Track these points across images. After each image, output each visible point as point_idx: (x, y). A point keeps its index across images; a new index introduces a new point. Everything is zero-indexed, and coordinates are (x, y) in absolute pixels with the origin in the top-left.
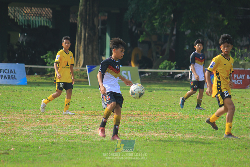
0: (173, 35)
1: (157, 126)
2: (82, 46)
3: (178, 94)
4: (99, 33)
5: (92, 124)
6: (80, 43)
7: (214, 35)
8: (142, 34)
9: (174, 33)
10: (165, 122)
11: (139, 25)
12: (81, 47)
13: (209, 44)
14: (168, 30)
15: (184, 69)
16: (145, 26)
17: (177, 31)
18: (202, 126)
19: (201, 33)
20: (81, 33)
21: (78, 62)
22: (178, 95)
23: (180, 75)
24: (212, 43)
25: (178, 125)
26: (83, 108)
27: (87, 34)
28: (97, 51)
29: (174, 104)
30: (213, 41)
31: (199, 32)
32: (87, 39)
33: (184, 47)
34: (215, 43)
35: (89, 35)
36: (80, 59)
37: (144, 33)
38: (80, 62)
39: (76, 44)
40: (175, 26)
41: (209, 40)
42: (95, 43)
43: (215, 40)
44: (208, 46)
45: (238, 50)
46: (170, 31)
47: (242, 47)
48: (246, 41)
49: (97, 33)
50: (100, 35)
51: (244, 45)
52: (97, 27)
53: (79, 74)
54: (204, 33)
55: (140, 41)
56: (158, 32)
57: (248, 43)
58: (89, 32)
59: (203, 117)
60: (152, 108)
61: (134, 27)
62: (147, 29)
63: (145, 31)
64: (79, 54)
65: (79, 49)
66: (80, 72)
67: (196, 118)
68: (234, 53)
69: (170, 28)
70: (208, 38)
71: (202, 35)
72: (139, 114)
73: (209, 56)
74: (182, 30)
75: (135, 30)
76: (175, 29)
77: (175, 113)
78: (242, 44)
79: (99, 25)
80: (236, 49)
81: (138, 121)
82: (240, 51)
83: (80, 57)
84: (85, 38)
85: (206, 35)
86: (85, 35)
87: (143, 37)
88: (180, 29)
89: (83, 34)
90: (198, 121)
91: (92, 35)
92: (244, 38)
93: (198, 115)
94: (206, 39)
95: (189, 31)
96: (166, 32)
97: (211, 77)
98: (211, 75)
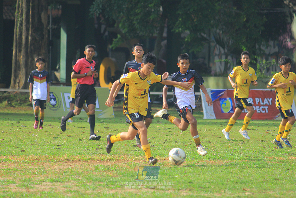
0: (163, 39)
2: (23, 56)
3: (170, 128)
4: (49, 36)
5: (36, 176)
6: (20, 51)
7: (225, 39)
8: (116, 37)
9: (165, 35)
11: (111, 23)
12: (21, 57)
13: (217, 52)
14: (155, 31)
16: (120, 25)
17: (169, 32)
18: (206, 177)
19: (205, 36)
20: (21, 35)
21: (17, 81)
22: (170, 130)
24: (222, 51)
25: (170, 175)
26: (23, 151)
27: (30, 38)
29: (164, 144)
30: (224, 48)
31: (203, 34)
32: (31, 45)
34: (226, 51)
35: (33, 39)
36: (20, 76)
37: (119, 36)
38: (20, 81)
39: (14, 53)
40: (166, 25)
41: (218, 46)
42: (43, 51)
43: (226, 46)
44: (216, 55)
45: (262, 61)
46: (158, 32)
47: (267, 57)
48: (274, 47)
49: (47, 36)
50: (51, 39)
51: (272, 53)
52: (45, 26)
53: (18, 99)
54: (209, 36)
55: (112, 48)
56: (140, 34)
57: (277, 49)
58: (34, 34)
59: (207, 164)
60: (130, 151)
61: (103, 27)
62: (124, 29)
63: (120, 33)
64: (18, 68)
65: (19, 60)
66: (20, 96)
67: (196, 164)
68: (256, 64)
69: (158, 28)
70: (215, 43)
71: (208, 38)
72: (109, 160)
73: (218, 70)
74: (177, 31)
75: (105, 32)
76: (166, 30)
77: (164, 158)
78: (267, 52)
79: (48, 24)
80: (259, 59)
81: (108, 171)
82: (264, 61)
83: (20, 72)
84: (28, 44)
85: (213, 39)
86: (27, 38)
87: (118, 41)
88: (174, 30)
89: (24, 37)
90: (200, 169)
91: (37, 38)
92: (271, 43)
93: (200, 160)
94: (213, 44)
95: (188, 32)
96: (152, 35)
97: (221, 101)
98: (220, 99)
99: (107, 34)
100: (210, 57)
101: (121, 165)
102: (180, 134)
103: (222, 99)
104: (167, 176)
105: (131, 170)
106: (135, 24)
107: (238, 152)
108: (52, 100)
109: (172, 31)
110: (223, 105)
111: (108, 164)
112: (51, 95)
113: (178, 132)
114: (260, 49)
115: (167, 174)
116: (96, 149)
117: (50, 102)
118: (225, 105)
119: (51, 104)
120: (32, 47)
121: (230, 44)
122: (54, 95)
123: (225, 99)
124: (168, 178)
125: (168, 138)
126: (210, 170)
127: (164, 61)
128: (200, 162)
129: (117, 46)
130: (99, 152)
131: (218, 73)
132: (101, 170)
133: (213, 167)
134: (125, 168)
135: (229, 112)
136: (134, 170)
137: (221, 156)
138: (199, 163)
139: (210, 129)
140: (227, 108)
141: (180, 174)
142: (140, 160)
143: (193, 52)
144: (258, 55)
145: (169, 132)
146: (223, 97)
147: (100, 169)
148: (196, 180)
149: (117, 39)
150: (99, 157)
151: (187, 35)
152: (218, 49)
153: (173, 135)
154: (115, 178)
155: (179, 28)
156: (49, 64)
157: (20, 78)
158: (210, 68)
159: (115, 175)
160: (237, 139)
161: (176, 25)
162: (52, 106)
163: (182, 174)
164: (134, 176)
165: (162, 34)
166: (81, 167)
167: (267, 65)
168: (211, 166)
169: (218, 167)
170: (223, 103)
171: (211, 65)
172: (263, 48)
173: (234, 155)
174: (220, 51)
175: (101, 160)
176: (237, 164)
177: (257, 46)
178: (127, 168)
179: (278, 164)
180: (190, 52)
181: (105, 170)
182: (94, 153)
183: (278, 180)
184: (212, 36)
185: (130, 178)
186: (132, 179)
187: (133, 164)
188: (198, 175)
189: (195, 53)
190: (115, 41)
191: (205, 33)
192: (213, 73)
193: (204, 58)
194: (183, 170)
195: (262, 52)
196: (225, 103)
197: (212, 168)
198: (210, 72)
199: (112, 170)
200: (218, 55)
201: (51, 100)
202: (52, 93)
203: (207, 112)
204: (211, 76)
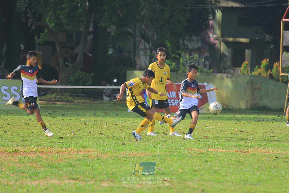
0: (89, 33)
1: (60, 168)
7: (150, 34)
8: (43, 32)
9: (91, 29)
13: (142, 47)
14: (81, 25)
17: (95, 26)
19: (130, 31)
24: (147, 46)
25: (92, 167)
30: (149, 43)
31: (128, 29)
33: (107, 50)
34: (151, 45)
37: (46, 30)
40: (92, 20)
41: (143, 41)
43: (151, 41)
44: (141, 49)
45: (185, 56)
46: (84, 26)
47: (190, 52)
48: (197, 43)
51: (195, 48)
54: (135, 31)
55: (40, 42)
56: (67, 28)
57: (199, 45)
59: (129, 156)
60: (54, 142)
61: (30, 20)
62: (51, 23)
63: (47, 27)
67: (119, 156)
68: (179, 59)
69: (84, 23)
70: (140, 38)
71: (133, 33)
72: (34, 152)
74: (103, 25)
75: (32, 25)
76: (92, 24)
77: (88, 150)
78: (190, 47)
80: (183, 54)
81: (32, 162)
82: (187, 56)
85: (138, 34)
87: (45, 36)
88: (100, 24)
90: (122, 161)
92: (195, 38)
93: (123, 152)
94: (138, 39)
95: (114, 27)
96: (79, 28)
99: (33, 27)
101: (44, 156)
102: (104, 126)
104: (90, 168)
105: (55, 162)
106: (61, 18)
107: (159, 144)
109: (98, 25)
110: (147, 99)
111: (32, 156)
113: (103, 124)
114: (184, 44)
115: (89, 166)
116: (21, 141)
121: (155, 39)
124: (90, 170)
125: (92, 130)
126: (132, 162)
127: (90, 55)
128: (122, 153)
129: (45, 40)
130: (24, 144)
131: (143, 67)
132: (25, 161)
133: (135, 159)
134: (49, 160)
136: (58, 161)
137: (143, 148)
138: (121, 155)
139: (134, 122)
141: (103, 165)
142: (63, 152)
143: (119, 47)
144: (182, 50)
145: (94, 124)
147: (23, 161)
148: (118, 171)
149: (44, 33)
150: (23, 149)
151: (112, 29)
152: (143, 44)
154: (38, 169)
155: (105, 22)
158: (135, 62)
159: (39, 166)
160: (160, 132)
161: (102, 20)
163: (104, 166)
164: (57, 168)
165: (88, 29)
167: (190, 60)
168: (133, 158)
169: (140, 159)
170: (146, 96)
171: (137, 59)
172: (186, 43)
173: (156, 147)
174: (145, 46)
175: (25, 151)
176: (159, 156)
177: (181, 42)
178: (51, 160)
179: (198, 155)
180: (116, 46)
181: (28, 162)
182: (18, 144)
184: (137, 31)
185: (52, 169)
186: (55, 170)
187: (57, 156)
188: (120, 166)
189: (121, 47)
190: (42, 36)
191: (130, 28)
192: (138, 67)
193: (130, 52)
194: (105, 162)
195: (186, 47)
197: (133, 159)
198: (136, 66)
199: (36, 162)
200: (144, 50)
204: (136, 70)
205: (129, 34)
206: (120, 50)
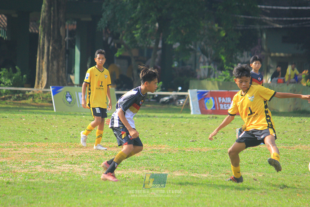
0: (158, 49)
1: (139, 161)
2: (45, 62)
5: (57, 159)
6: (43, 58)
7: (209, 49)
8: (120, 47)
9: (160, 46)
10: (148, 156)
11: (116, 37)
12: (44, 63)
13: (202, 60)
14: (152, 42)
15: (172, 91)
16: (124, 38)
17: (163, 44)
18: (195, 161)
19: (192, 47)
20: (43, 45)
21: (40, 82)
22: (164, 123)
23: (166, 98)
24: (206, 59)
25: (165, 160)
26: (46, 139)
27: (51, 48)
28: (64, 69)
29: (160, 135)
30: (207, 57)
32: (52, 53)
33: (172, 63)
34: (209, 59)
35: (54, 48)
36: (42, 78)
37: (122, 46)
38: (42, 82)
39: (38, 59)
40: (161, 38)
41: (202, 55)
42: (61, 58)
43: (209, 56)
44: (201, 62)
46: (154, 43)
49: (64, 46)
50: (67, 48)
51: (246, 61)
52: (63, 38)
53: (41, 97)
54: (196, 47)
56: (140, 45)
58: (54, 45)
61: (110, 39)
62: (126, 41)
63: (124, 44)
64: (41, 71)
65: (41, 65)
66: (43, 94)
67: (186, 151)
69: (154, 41)
70: (201, 53)
71: (195, 49)
72: (116, 147)
73: (202, 75)
74: (169, 43)
75: (111, 43)
76: (160, 42)
77: (160, 146)
78: (242, 60)
79: (66, 36)
83: (43, 75)
84: (49, 52)
85: (198, 49)
86: (48, 48)
88: (167, 42)
89: (46, 47)
91: (57, 48)
92: (245, 54)
94: (199, 54)
95: (178, 44)
96: (150, 45)
97: (205, 100)
98: (205, 99)
99: (113, 45)
100: (196, 64)
103: (206, 98)
106: (135, 37)
108: (69, 98)
109: (165, 42)
110: (207, 104)
112: (68, 94)
114: (236, 59)
117: (66, 99)
118: (209, 103)
119: (68, 101)
120: (53, 55)
121: (213, 54)
122: (70, 94)
123: (209, 98)
126: (198, 156)
127: (159, 67)
129: (121, 54)
131: (202, 77)
135: (212, 109)
140: (210, 106)
143: (182, 60)
144: (235, 63)
146: (207, 97)
148: (186, 163)
149: (121, 49)
151: (177, 46)
152: (203, 57)
153: (167, 127)
155: (171, 40)
156: (65, 69)
157: (43, 80)
158: (196, 73)
161: (168, 38)
162: (68, 103)
163: (175, 159)
165: (158, 46)
166: (93, 152)
169: (204, 153)
170: (206, 101)
171: (197, 70)
172: (238, 58)
174: (204, 60)
180: (180, 60)
183: (252, 164)
184: (198, 47)
188: (188, 159)
189: (184, 61)
190: (119, 50)
191: (191, 45)
192: (198, 77)
193: (191, 65)
196: (209, 102)
198: (196, 76)
200: (203, 63)
201: (67, 98)
202: (69, 92)
203: (194, 109)
205: (191, 50)
206: (183, 64)
